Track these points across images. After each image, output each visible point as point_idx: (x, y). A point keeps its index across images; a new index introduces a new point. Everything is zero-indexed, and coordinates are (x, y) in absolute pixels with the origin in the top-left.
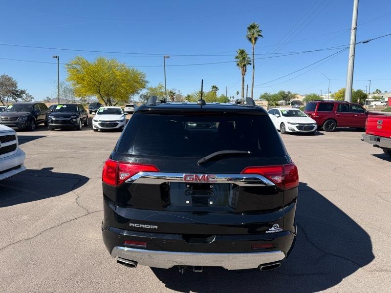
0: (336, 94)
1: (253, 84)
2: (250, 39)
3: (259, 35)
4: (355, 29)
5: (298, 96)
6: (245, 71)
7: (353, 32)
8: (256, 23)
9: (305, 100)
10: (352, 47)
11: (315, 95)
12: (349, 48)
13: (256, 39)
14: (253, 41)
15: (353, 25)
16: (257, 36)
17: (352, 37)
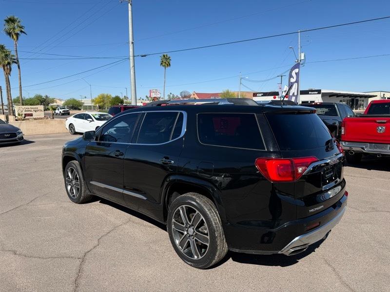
0: (96, 99)
1: (21, 86)
2: (10, 34)
3: (21, 31)
4: (132, 43)
5: (57, 101)
6: (10, 70)
7: (131, 46)
8: (16, 17)
9: (66, 104)
10: (131, 58)
11: (74, 100)
12: (129, 59)
13: (17, 35)
14: (15, 37)
15: (131, 40)
16: (19, 32)
17: (131, 50)
